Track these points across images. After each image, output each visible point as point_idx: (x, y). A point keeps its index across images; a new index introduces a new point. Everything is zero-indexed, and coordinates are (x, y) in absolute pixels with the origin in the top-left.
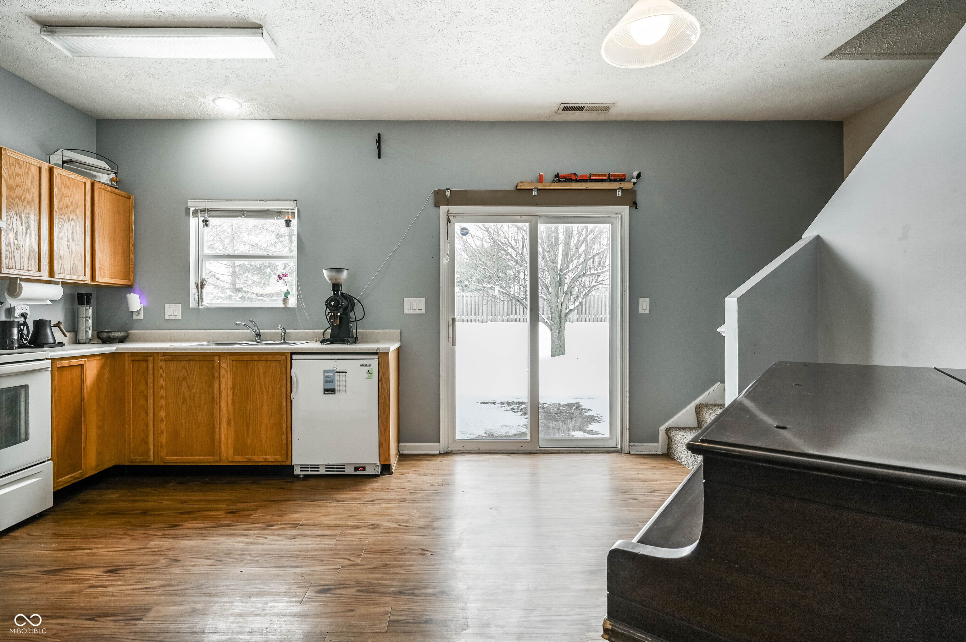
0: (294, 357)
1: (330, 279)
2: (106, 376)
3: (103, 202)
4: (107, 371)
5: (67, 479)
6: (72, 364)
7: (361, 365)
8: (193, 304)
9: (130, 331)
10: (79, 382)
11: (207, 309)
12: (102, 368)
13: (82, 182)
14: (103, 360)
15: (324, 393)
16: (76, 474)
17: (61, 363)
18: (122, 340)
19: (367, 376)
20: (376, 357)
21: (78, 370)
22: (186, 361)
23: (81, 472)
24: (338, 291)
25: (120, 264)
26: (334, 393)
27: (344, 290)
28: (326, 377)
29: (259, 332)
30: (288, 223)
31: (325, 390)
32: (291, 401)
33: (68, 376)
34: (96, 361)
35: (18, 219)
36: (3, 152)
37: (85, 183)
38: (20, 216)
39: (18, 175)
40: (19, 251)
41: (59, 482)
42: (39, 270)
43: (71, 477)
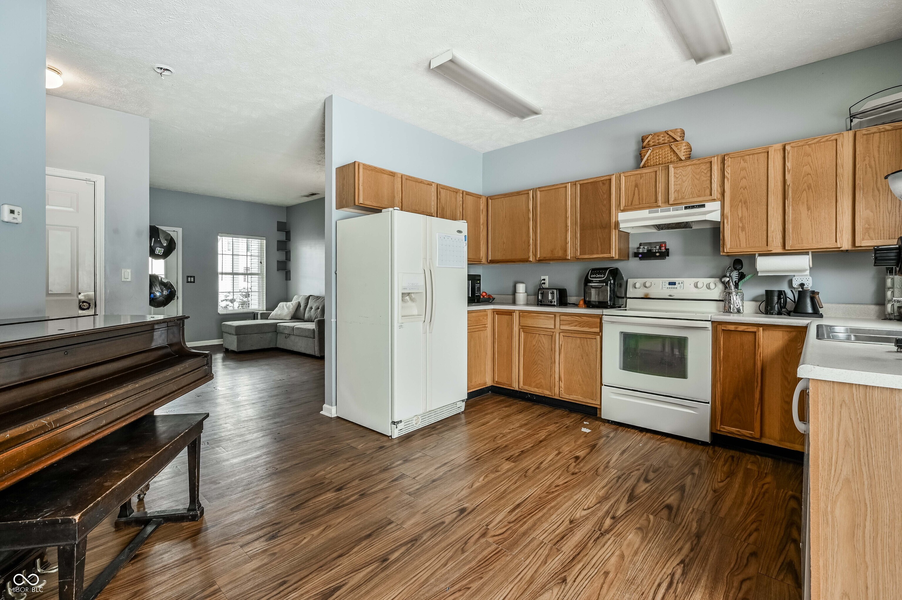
5: (732, 430)
10: (752, 348)
12: (793, 341)
16: (745, 432)
21: (751, 336)
33: (737, 339)
35: (744, 205)
36: (726, 158)
37: (836, 140)
38: (745, 202)
39: (744, 169)
40: (744, 232)
41: (724, 428)
42: (767, 245)
43: (738, 431)
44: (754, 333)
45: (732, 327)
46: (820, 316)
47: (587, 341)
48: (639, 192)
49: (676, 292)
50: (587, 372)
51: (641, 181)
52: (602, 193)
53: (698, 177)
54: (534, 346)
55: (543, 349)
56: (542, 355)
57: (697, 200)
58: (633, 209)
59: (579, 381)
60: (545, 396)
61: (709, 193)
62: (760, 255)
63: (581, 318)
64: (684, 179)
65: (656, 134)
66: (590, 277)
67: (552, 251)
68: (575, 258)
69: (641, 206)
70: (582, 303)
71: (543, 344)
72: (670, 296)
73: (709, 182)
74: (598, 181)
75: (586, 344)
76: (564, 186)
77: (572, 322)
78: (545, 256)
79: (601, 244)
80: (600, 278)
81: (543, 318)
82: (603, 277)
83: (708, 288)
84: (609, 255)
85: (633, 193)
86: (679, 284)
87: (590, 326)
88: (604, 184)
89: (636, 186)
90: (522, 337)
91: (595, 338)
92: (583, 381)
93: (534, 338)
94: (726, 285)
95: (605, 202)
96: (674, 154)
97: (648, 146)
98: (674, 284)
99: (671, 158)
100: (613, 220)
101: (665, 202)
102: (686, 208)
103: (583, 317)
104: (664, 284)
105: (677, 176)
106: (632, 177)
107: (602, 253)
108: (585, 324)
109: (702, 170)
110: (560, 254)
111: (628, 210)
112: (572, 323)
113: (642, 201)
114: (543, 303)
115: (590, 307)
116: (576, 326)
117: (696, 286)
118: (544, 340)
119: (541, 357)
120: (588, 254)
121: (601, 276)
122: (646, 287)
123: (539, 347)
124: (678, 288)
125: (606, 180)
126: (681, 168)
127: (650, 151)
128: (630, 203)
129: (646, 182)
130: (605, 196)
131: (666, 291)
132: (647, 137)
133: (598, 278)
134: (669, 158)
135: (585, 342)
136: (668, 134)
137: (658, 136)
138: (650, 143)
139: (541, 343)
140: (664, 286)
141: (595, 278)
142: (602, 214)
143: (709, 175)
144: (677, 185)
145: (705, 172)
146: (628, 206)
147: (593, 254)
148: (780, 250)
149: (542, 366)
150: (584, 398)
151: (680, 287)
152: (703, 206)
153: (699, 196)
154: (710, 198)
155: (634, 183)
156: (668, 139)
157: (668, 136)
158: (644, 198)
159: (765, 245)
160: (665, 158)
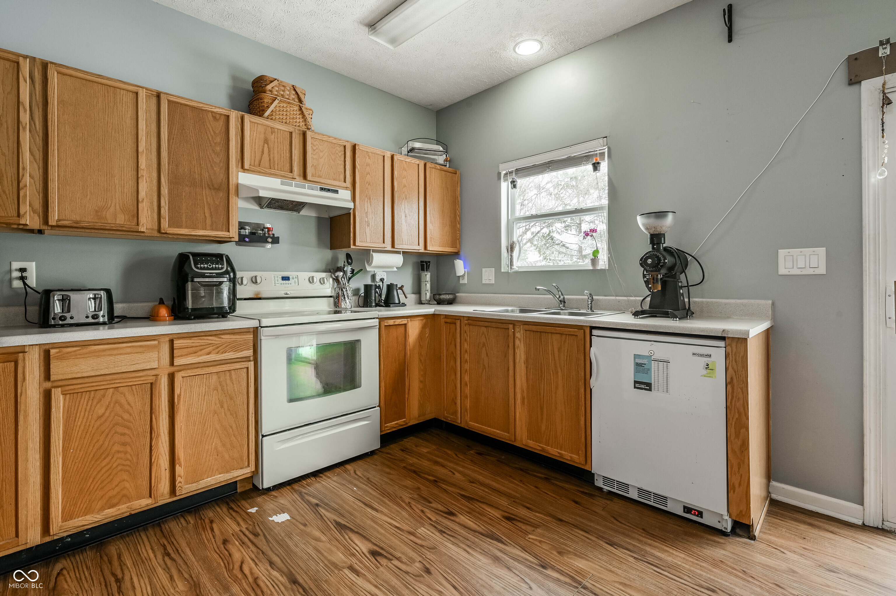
0: (595, 332)
1: (647, 229)
2: (427, 335)
3: (433, 179)
4: (427, 331)
5: (393, 425)
6: (396, 323)
7: (694, 354)
8: (504, 268)
9: (457, 294)
10: (404, 339)
11: (517, 272)
12: (424, 327)
13: (416, 164)
14: (424, 321)
15: (635, 387)
16: (400, 421)
17: (387, 322)
18: (450, 302)
19: (705, 372)
20: (722, 344)
21: (402, 329)
23: (405, 421)
24: (659, 244)
25: (448, 233)
26: (650, 390)
27: (668, 243)
28: (638, 365)
29: (564, 298)
30: (596, 166)
31: (636, 382)
32: (591, 390)
33: (394, 333)
34: (418, 321)
35: (368, 201)
36: (357, 148)
37: (418, 165)
38: (370, 198)
39: (368, 165)
40: (369, 227)
41: (387, 427)
42: (384, 242)
43: (397, 424)
44: (405, 325)
45: (391, 322)
46: (404, 305)
47: (230, 375)
48: (269, 151)
50: (231, 427)
51: (273, 136)
52: (212, 133)
53: (333, 157)
54: (102, 416)
55: (126, 416)
57: (331, 183)
59: (215, 448)
61: (343, 180)
62: (374, 251)
63: (220, 338)
64: (321, 154)
65: (282, 84)
66: (197, 268)
67: (97, 211)
68: (156, 234)
69: (273, 171)
71: (127, 407)
72: (286, 294)
73: (342, 167)
74: (206, 110)
75: (228, 381)
76: (132, 88)
77: (202, 347)
79: (211, 215)
80: (216, 269)
82: (222, 268)
83: (322, 282)
84: (227, 233)
85: (261, 150)
86: (293, 278)
87: (235, 348)
88: (215, 118)
89: (266, 141)
91: (246, 366)
92: (224, 445)
93: (100, 399)
95: (218, 149)
96: (303, 118)
97: (270, 93)
98: (286, 278)
99: (299, 122)
100: (232, 181)
101: (300, 176)
102: (322, 189)
103: (223, 336)
104: (276, 279)
105: (315, 148)
106: (260, 126)
107: (212, 230)
108: (226, 347)
109: (337, 152)
110: (123, 220)
111: (254, 171)
112: (201, 350)
113: (274, 165)
114: (67, 322)
116: (209, 354)
117: (311, 281)
118: (130, 397)
119: (123, 434)
120: (186, 227)
121: (217, 266)
122: (255, 282)
123: (117, 415)
124: (293, 284)
125: (221, 115)
126: (318, 140)
127: (276, 102)
128: (257, 162)
129: (279, 141)
130: (218, 140)
131: (282, 289)
132: (272, 79)
133: (212, 269)
134: (298, 121)
135: (228, 377)
136: (295, 90)
137: (284, 86)
138: (273, 90)
139: (121, 406)
140: (276, 282)
141: (208, 269)
142: (211, 166)
143: (343, 159)
144: (314, 159)
145: (340, 154)
146: (254, 166)
147: (195, 228)
148: (389, 248)
149: (127, 453)
150: (227, 472)
151: (295, 282)
152: (336, 192)
153: (334, 180)
154: (344, 185)
155: (262, 136)
156: (294, 97)
157: (294, 92)
158: (276, 162)
159: (382, 242)
160: (293, 118)
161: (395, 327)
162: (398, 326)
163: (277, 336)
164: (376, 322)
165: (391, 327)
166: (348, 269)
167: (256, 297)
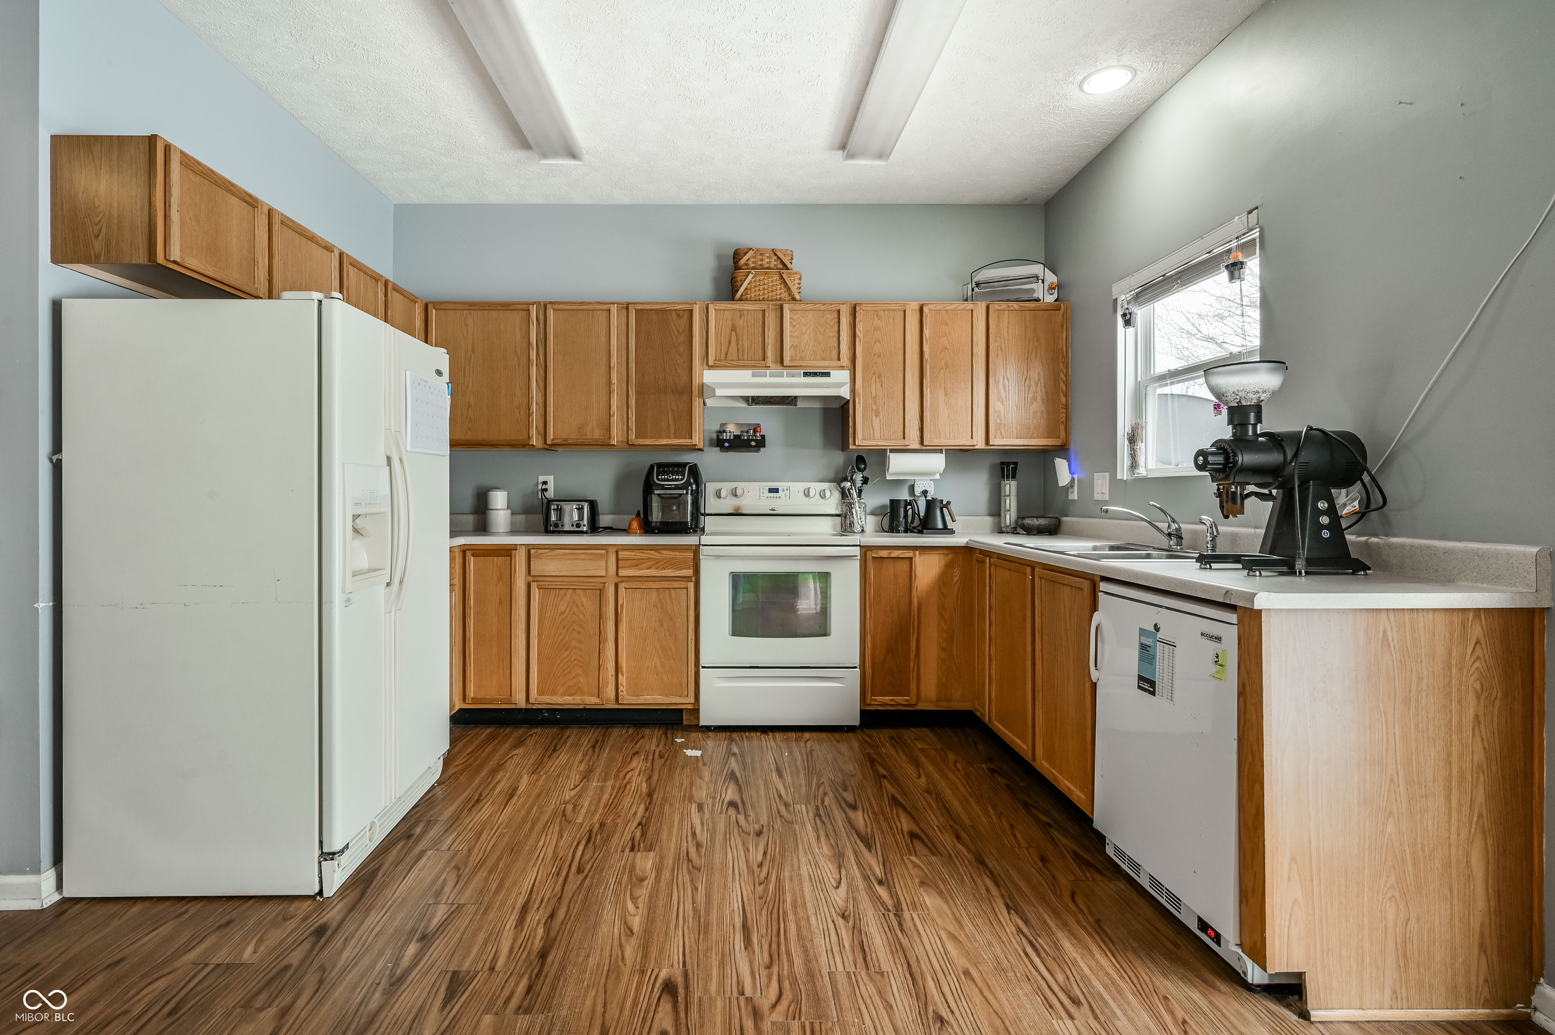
0: (1103, 586)
2: (956, 579)
3: (1006, 329)
4: (957, 573)
5: (883, 701)
6: (892, 556)
7: (1202, 634)
8: (1123, 473)
9: (1064, 519)
10: (907, 580)
12: (949, 566)
13: (968, 310)
14: (951, 556)
15: (1138, 687)
16: (900, 699)
17: (877, 553)
19: (1214, 668)
20: (1233, 618)
21: (907, 563)
22: (1010, 570)
23: (909, 700)
26: (1153, 693)
28: (1142, 647)
29: (1179, 530)
30: (1235, 268)
31: (1139, 679)
32: (1094, 685)
33: (890, 569)
34: (937, 556)
35: (878, 380)
36: (858, 309)
37: (972, 311)
38: (880, 376)
39: (877, 329)
40: (878, 418)
41: (875, 700)
42: (904, 438)
43: (893, 700)
44: (910, 559)
45: (884, 554)
46: (952, 532)
47: (670, 594)
48: (737, 340)
49: (781, 503)
50: (671, 649)
51: (742, 321)
52: (676, 332)
53: (822, 329)
54: (563, 613)
55: (581, 616)
56: (581, 630)
57: (819, 365)
58: (729, 367)
59: (655, 667)
60: (587, 707)
61: (836, 357)
62: (892, 451)
63: (660, 553)
64: (804, 329)
65: (759, 252)
66: (658, 479)
67: (578, 427)
68: (625, 445)
69: (741, 363)
70: (635, 525)
71: (582, 608)
72: (772, 510)
73: (835, 339)
74: (670, 310)
75: (668, 600)
76: (605, 307)
77: (642, 561)
78: (565, 436)
79: (675, 423)
80: (676, 480)
81: (582, 556)
82: (682, 479)
83: (822, 495)
84: (689, 441)
85: (727, 341)
86: (783, 490)
87: (676, 565)
88: (678, 315)
89: (734, 328)
90: (535, 599)
91: (685, 586)
92: (663, 666)
93: (562, 599)
94: (844, 494)
95: (682, 349)
96: (785, 287)
97: (746, 267)
98: (775, 490)
99: (781, 294)
100: (696, 382)
101: (776, 362)
102: (806, 374)
103: (662, 552)
104: (762, 490)
105: (794, 323)
106: (726, 312)
107: (676, 438)
108: (666, 563)
109: (828, 321)
110: (597, 434)
111: (720, 367)
112: (642, 564)
113: (743, 356)
114: (560, 528)
115: (654, 533)
116: (649, 568)
117: (807, 494)
118: (584, 600)
119: (579, 633)
120: (651, 438)
121: (677, 477)
122: (736, 495)
123: (574, 614)
124: (783, 497)
125: (685, 310)
126: (799, 312)
127: (751, 276)
128: (723, 357)
129: (749, 324)
130: (682, 338)
131: (766, 503)
132: (745, 251)
133: (672, 480)
134: (779, 292)
135: (667, 595)
136: (776, 255)
137: (762, 254)
138: (749, 262)
139: (577, 606)
140: (762, 495)
141: (668, 480)
142: (675, 369)
143: (836, 329)
144: (793, 337)
145: (832, 323)
146: (720, 360)
147: (659, 437)
148: (916, 446)
149: (581, 650)
150: (666, 695)
151: (785, 495)
152: (827, 374)
153: (823, 359)
154: (838, 363)
155: (729, 324)
156: (776, 263)
157: (775, 258)
158: (746, 351)
159: (902, 437)
160: (772, 291)
161: (891, 560)
162: (897, 560)
163: (718, 557)
164: (856, 551)
165: (885, 560)
166: (858, 477)
167: (735, 512)
